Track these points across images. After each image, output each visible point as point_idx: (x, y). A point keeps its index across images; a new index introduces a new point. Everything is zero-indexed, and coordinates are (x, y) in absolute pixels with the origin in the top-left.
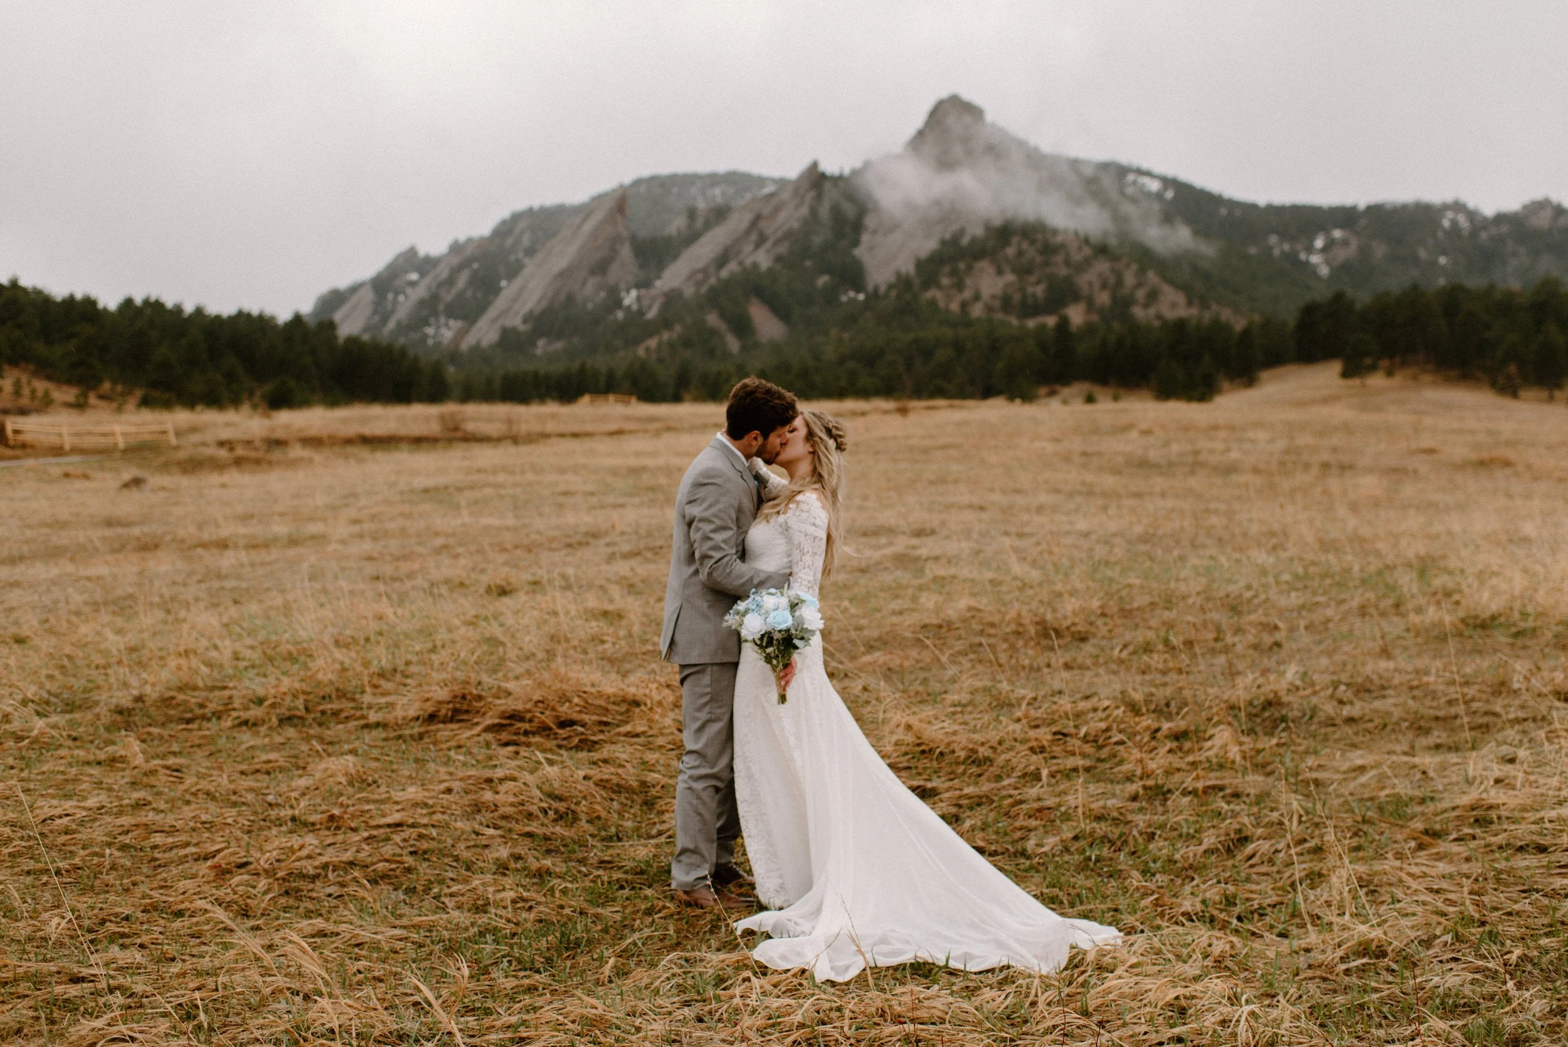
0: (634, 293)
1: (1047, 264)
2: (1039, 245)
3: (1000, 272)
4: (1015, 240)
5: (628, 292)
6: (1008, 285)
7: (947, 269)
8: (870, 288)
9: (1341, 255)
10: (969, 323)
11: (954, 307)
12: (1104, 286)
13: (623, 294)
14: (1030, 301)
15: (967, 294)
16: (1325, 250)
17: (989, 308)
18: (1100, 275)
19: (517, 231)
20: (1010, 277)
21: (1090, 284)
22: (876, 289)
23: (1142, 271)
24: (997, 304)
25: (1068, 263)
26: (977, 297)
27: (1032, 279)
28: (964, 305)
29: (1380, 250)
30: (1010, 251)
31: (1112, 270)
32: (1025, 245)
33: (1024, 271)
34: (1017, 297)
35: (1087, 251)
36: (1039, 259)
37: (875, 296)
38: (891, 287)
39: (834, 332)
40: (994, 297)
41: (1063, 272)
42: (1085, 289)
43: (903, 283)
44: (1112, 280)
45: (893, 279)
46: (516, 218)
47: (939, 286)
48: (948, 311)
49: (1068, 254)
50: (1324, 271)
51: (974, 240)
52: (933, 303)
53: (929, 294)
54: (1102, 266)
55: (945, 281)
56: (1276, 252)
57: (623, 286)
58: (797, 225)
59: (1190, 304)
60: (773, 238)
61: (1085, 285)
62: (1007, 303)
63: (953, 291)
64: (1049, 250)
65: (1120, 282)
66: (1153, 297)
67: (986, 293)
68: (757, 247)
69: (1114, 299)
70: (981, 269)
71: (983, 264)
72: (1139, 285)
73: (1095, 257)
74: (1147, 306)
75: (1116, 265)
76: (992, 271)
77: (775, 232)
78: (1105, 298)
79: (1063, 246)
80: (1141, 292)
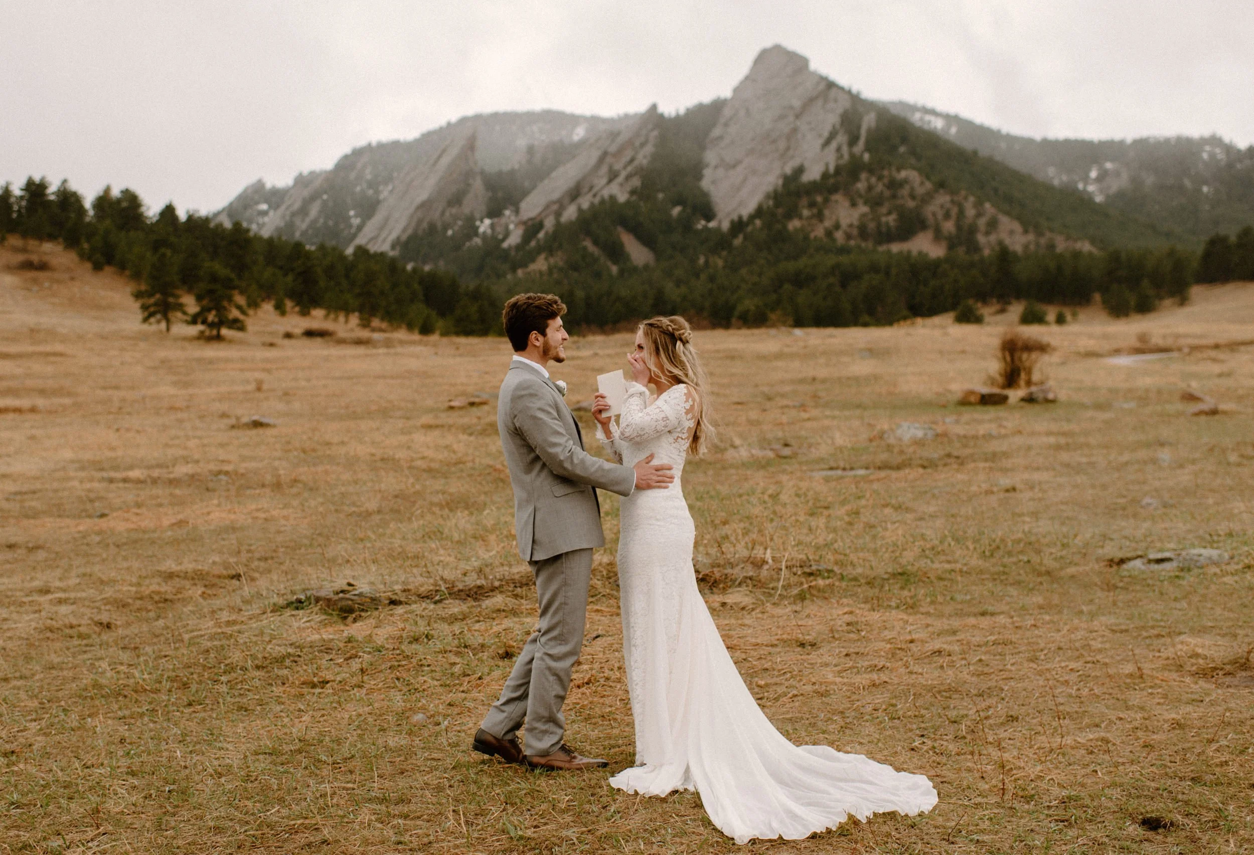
0: (487, 222)
1: (895, 197)
2: (886, 181)
3: (854, 205)
4: (863, 176)
5: (482, 221)
6: (864, 215)
7: (804, 201)
9: (1114, 185)
10: (834, 248)
11: (819, 234)
12: (947, 216)
13: (478, 223)
14: (884, 229)
15: (828, 223)
16: (1099, 179)
17: (849, 237)
18: (942, 206)
19: (359, 165)
20: (863, 209)
21: (934, 214)
23: (980, 203)
24: (855, 232)
25: (913, 197)
26: (837, 226)
27: (884, 210)
28: (826, 233)
30: (861, 186)
31: (952, 202)
32: (873, 180)
33: (875, 203)
34: (872, 226)
35: (928, 185)
36: (887, 193)
38: (754, 216)
40: (851, 226)
41: (911, 204)
42: (930, 220)
43: (764, 213)
44: (954, 211)
45: (752, 210)
46: (358, 153)
47: (800, 217)
48: (814, 237)
49: (912, 189)
50: (1100, 198)
53: (793, 224)
54: (943, 199)
55: (806, 213)
56: (1055, 182)
57: (477, 216)
58: (645, 162)
59: (1026, 232)
60: (623, 174)
61: (930, 216)
62: (863, 232)
63: (814, 221)
64: (894, 185)
65: (961, 212)
66: (993, 225)
67: (844, 222)
68: (610, 181)
69: (959, 227)
70: (836, 201)
71: (838, 197)
72: (979, 215)
73: (936, 191)
74: (987, 233)
75: (956, 198)
76: (847, 204)
77: (625, 167)
78: (949, 226)
79: (906, 181)
80: (982, 222)
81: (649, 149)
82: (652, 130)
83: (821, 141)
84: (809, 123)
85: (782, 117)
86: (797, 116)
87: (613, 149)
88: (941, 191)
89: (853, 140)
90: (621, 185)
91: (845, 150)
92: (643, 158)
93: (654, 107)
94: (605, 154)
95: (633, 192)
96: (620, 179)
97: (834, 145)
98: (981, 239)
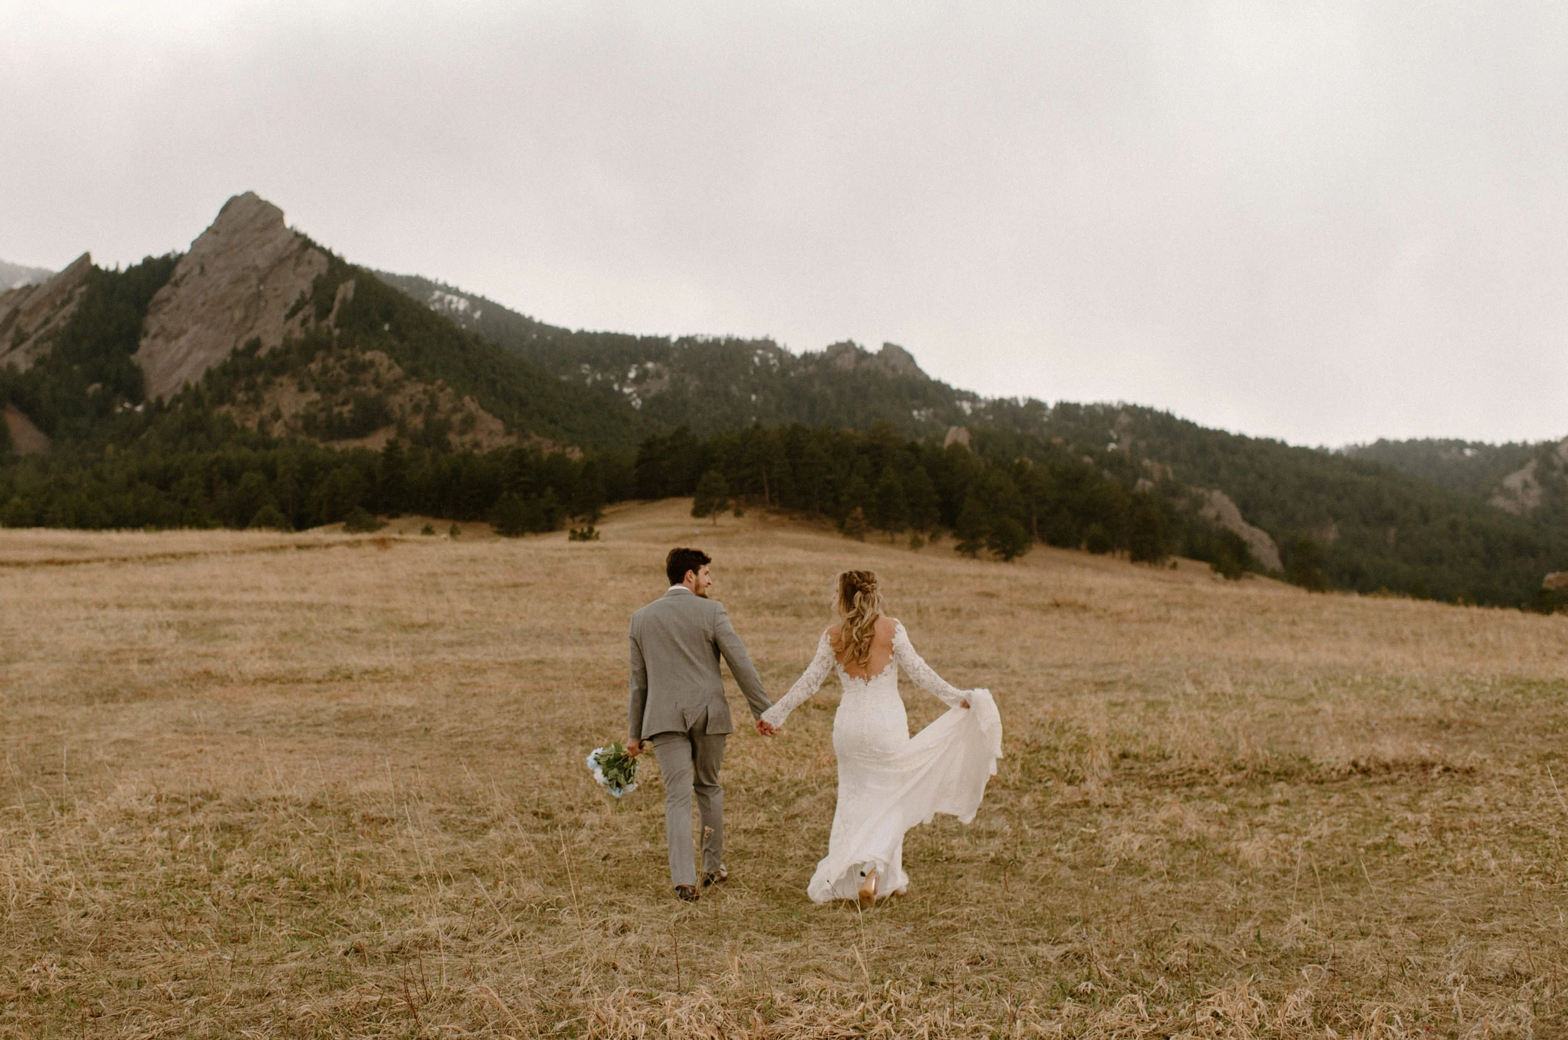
1: (354, 382)
2: (346, 362)
3: (302, 389)
4: (321, 355)
6: (312, 405)
7: (242, 383)
8: (152, 398)
9: (655, 387)
10: (269, 444)
11: (252, 425)
12: (417, 409)
14: (336, 422)
15: (266, 411)
16: (636, 381)
17: (290, 429)
18: (413, 398)
20: (315, 396)
21: (401, 407)
22: (160, 400)
23: (459, 396)
24: (300, 423)
25: (377, 383)
26: (277, 416)
27: (338, 398)
28: (262, 424)
29: (693, 384)
30: (315, 368)
31: (425, 392)
32: (331, 361)
33: (329, 389)
34: (321, 418)
35: (398, 371)
36: (346, 377)
37: (158, 408)
38: (177, 399)
39: (110, 448)
40: (295, 416)
41: (374, 391)
42: (398, 414)
43: (191, 396)
44: (426, 404)
45: (179, 391)
47: (233, 401)
48: (244, 429)
49: (378, 374)
50: (637, 403)
51: (273, 352)
52: (227, 418)
53: (224, 409)
54: (415, 389)
55: (241, 396)
56: (589, 381)
58: (62, 324)
59: (509, 433)
60: (34, 337)
61: (396, 408)
62: (309, 423)
63: (250, 408)
64: (357, 368)
65: (434, 406)
66: (469, 423)
67: (287, 412)
68: (14, 346)
69: (427, 423)
70: (281, 385)
71: (284, 379)
72: (455, 410)
73: (407, 378)
74: (462, 433)
75: (429, 387)
76: (293, 389)
77: (36, 331)
78: (417, 422)
79: (372, 363)
80: (457, 418)
81: (71, 308)
82: (81, 285)
83: (287, 311)
84: (275, 289)
85: (241, 280)
86: (262, 280)
87: (26, 305)
88: (414, 379)
89: (323, 312)
90: (28, 352)
91: (312, 324)
92: (60, 320)
93: (86, 257)
94: (16, 312)
95: (40, 362)
96: (29, 343)
97: (300, 316)
98: (453, 438)
